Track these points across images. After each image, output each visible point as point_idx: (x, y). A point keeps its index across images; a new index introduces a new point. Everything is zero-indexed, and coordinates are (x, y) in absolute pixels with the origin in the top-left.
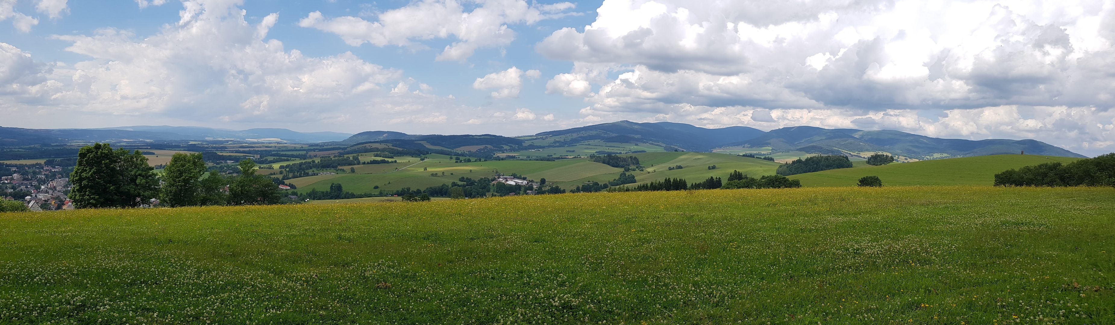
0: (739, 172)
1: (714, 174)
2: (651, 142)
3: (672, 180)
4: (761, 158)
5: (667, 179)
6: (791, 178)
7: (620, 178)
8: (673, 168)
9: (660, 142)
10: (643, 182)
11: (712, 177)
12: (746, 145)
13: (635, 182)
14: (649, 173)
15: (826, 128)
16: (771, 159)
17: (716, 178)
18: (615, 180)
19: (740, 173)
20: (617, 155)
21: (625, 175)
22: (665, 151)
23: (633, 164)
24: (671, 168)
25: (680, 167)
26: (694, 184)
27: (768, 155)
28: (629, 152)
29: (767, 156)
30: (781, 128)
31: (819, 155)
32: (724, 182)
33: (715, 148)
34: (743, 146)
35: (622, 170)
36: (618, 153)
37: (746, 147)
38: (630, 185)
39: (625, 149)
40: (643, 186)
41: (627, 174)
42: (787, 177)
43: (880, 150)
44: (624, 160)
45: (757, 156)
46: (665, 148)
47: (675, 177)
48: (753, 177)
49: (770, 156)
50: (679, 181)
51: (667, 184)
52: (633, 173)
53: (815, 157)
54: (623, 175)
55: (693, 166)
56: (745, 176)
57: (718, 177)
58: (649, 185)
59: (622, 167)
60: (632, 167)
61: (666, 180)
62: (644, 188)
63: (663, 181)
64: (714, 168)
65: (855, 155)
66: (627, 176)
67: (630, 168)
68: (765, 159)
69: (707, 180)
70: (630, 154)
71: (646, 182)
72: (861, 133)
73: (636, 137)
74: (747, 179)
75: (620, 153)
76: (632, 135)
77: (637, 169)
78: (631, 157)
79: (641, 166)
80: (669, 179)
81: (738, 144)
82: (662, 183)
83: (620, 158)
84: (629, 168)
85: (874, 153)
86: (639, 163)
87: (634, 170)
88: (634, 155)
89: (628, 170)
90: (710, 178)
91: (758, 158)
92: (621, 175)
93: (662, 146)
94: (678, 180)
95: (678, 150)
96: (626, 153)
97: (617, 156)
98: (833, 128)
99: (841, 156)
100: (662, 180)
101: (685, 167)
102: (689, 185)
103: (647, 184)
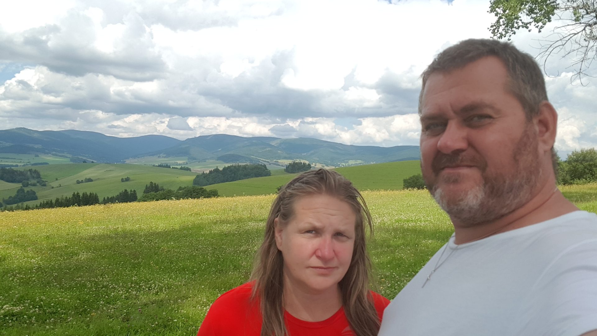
0: (155, 184)
1: (129, 187)
2: (54, 153)
3: (81, 195)
4: (177, 168)
5: (76, 193)
6: (208, 188)
7: (17, 195)
8: (82, 182)
9: (65, 153)
10: (46, 199)
11: (126, 190)
12: (161, 155)
13: (36, 198)
14: (53, 188)
15: (245, 136)
16: (188, 169)
17: (131, 191)
18: (10, 197)
19: (157, 184)
20: (12, 168)
21: (23, 191)
22: (72, 163)
23: (33, 178)
24: (79, 181)
25: (90, 180)
26: (106, 198)
27: (184, 164)
28: (27, 165)
29: (183, 166)
30: (197, 136)
31: (237, 164)
32: (139, 195)
33: (128, 158)
34: (158, 156)
35: (20, 185)
36: (13, 166)
37: (162, 157)
38: (31, 203)
39: (22, 161)
40: (47, 203)
41: (26, 189)
42: (204, 187)
43: (297, 158)
44: (22, 173)
45: (173, 166)
46: (72, 160)
47: (84, 191)
48: (170, 189)
49: (186, 166)
50: (90, 196)
51: (76, 199)
52: (33, 188)
53: (233, 166)
54: (21, 191)
55: (104, 179)
56: (162, 188)
57: (133, 190)
58: (54, 201)
59: (19, 182)
60: (33, 181)
61: (74, 195)
62: (49, 205)
63: (71, 196)
64: (127, 180)
65: (273, 164)
66: (26, 192)
67: (30, 183)
68: (181, 169)
69: (121, 194)
70: (29, 167)
71: (50, 199)
72: (279, 141)
73: (36, 146)
74: (164, 191)
75: (17, 166)
76: (31, 145)
77: (38, 184)
78: (30, 170)
79: (43, 180)
80: (78, 193)
81: (152, 154)
82: (70, 198)
83: (16, 171)
84: (28, 183)
85: (292, 161)
86: (41, 177)
87: (34, 185)
88: (34, 168)
89: (27, 185)
90: (124, 191)
91: (174, 168)
92: (18, 192)
93: (67, 157)
94: (88, 194)
95: (86, 161)
96: (24, 166)
97: (13, 170)
98: (251, 136)
99: (259, 165)
100: (69, 195)
101: (96, 180)
102: (101, 199)
103: (51, 201)
